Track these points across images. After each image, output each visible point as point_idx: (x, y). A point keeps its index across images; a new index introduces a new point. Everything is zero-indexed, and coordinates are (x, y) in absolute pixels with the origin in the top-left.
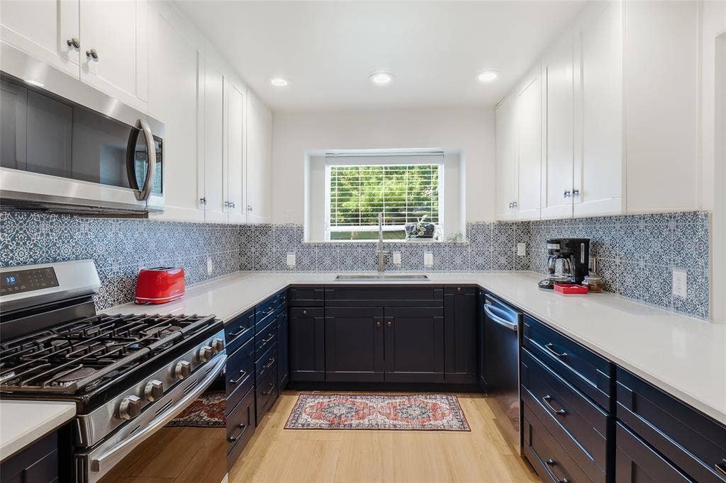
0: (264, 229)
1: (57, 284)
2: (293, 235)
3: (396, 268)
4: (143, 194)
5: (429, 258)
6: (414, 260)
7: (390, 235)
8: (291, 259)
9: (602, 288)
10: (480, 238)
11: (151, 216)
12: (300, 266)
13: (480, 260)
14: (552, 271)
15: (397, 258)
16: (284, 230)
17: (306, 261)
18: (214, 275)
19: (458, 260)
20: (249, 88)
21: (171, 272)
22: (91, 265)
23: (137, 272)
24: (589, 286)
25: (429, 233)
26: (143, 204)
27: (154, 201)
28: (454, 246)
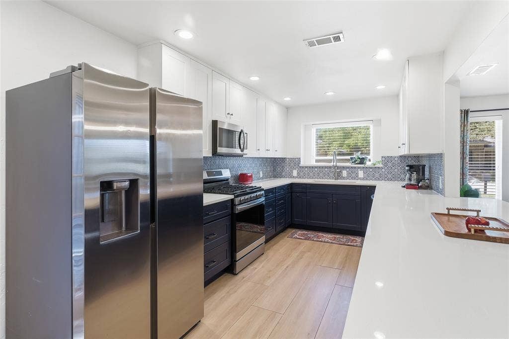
0: (283, 160)
1: (222, 175)
2: (296, 162)
3: (344, 178)
4: (242, 151)
5: (361, 174)
6: (353, 175)
7: (345, 161)
8: (295, 173)
9: (428, 187)
10: (390, 164)
11: (244, 156)
12: (299, 176)
13: (390, 176)
14: (410, 180)
15: (345, 173)
16: (292, 159)
17: (302, 174)
18: (262, 178)
19: (377, 175)
20: (276, 102)
21: (249, 175)
22: (228, 170)
23: (239, 175)
24: (421, 186)
25: (362, 161)
26: (242, 153)
27: (245, 151)
28: (374, 168)
